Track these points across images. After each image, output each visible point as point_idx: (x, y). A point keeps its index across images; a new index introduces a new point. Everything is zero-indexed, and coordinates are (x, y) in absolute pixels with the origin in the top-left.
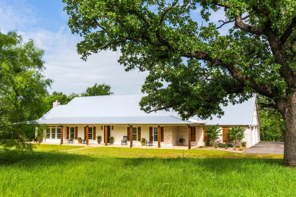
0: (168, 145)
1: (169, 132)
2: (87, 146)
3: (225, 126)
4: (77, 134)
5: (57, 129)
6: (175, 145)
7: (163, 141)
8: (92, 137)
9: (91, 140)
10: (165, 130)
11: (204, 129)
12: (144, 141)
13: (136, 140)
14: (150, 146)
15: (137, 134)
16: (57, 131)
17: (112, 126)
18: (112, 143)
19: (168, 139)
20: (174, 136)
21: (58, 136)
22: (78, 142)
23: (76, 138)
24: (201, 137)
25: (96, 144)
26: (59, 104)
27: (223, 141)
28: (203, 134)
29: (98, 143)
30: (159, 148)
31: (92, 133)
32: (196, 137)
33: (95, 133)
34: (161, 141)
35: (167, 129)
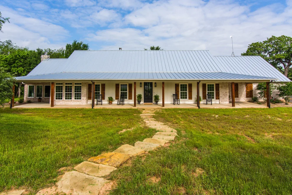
0: (225, 103)
1: (226, 89)
4: (104, 93)
5: (75, 87)
7: (219, 99)
8: (127, 96)
9: (125, 99)
11: (246, 86)
13: (186, 98)
15: (187, 92)
16: (75, 89)
17: (156, 83)
19: (225, 96)
21: (75, 96)
23: (103, 98)
24: (243, 94)
26: (49, 58)
28: (245, 90)
31: (127, 92)
32: (239, 93)
33: (130, 92)
34: (216, 99)
35: (223, 86)
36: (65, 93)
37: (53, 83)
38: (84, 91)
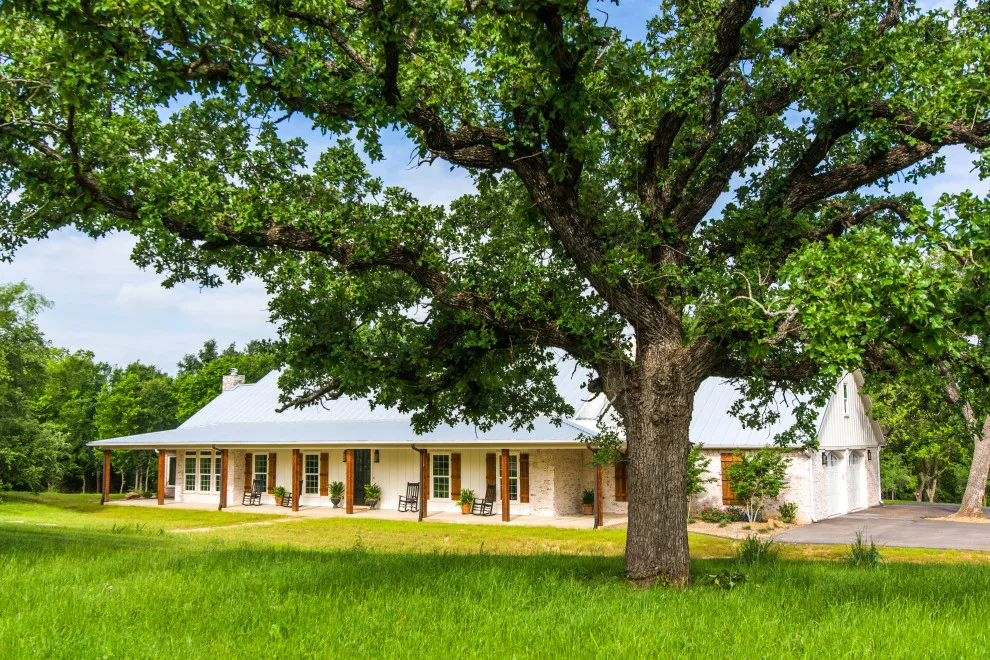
0: (544, 513)
1: (546, 470)
2: (295, 514)
3: (730, 449)
4: (274, 478)
6: (568, 515)
7: (528, 501)
8: (317, 485)
9: (314, 495)
10: (535, 463)
12: (467, 500)
13: (447, 496)
14: (484, 515)
15: (449, 477)
16: (217, 466)
17: (377, 452)
18: (374, 505)
19: (542, 492)
20: (562, 484)
21: (217, 484)
22: (274, 502)
23: (272, 489)
25: (327, 509)
26: (240, 382)
27: (724, 499)
29: (332, 505)
30: (505, 523)
31: (318, 474)
33: (325, 475)
34: (522, 501)
35: (539, 460)
36: (200, 474)
37: (163, 452)
38: (232, 470)
